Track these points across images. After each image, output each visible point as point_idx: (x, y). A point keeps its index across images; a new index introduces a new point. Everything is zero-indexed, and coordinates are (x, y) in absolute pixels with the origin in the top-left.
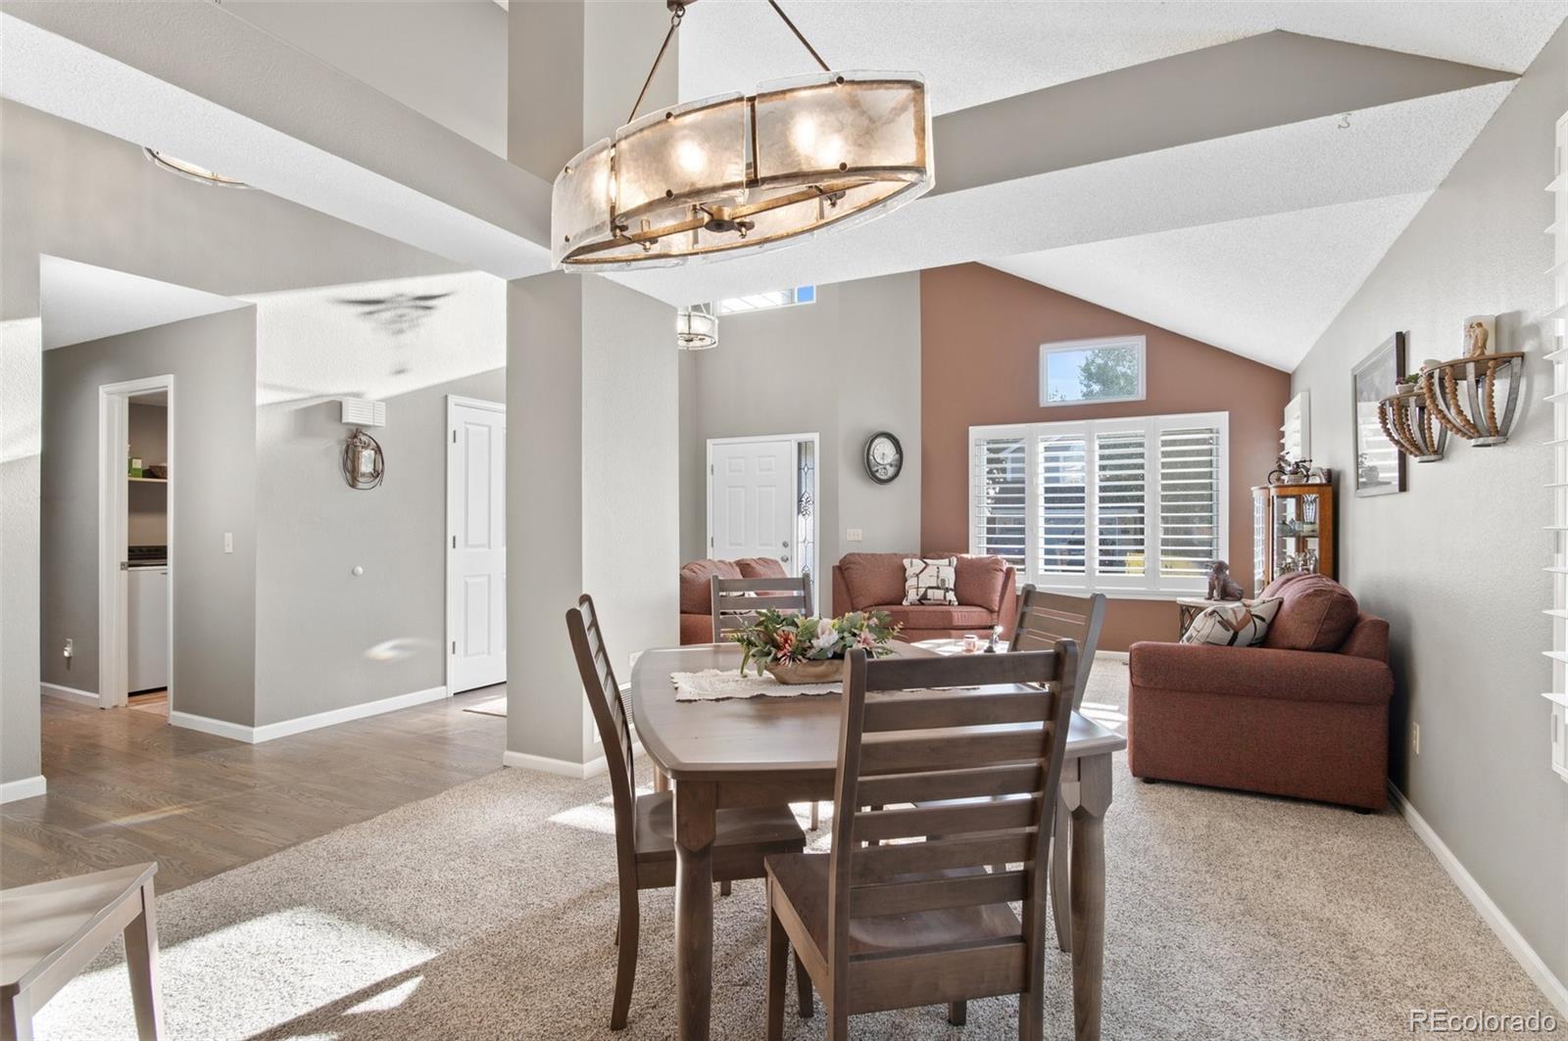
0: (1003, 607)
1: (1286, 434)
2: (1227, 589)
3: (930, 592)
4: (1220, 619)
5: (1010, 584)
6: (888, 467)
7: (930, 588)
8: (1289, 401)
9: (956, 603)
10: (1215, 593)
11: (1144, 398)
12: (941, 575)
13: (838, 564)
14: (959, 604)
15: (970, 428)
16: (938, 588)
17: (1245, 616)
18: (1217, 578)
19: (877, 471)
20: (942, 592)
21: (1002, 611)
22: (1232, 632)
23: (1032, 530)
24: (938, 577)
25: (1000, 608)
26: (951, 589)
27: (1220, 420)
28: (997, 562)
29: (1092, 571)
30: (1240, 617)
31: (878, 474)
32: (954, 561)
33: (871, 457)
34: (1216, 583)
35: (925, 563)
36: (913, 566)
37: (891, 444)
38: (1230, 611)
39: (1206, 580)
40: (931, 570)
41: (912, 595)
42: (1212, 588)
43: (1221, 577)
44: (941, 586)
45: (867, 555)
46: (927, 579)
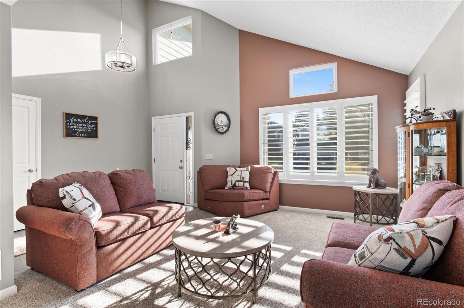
0: (272, 189)
1: (407, 105)
2: (378, 182)
3: (237, 183)
4: (396, 246)
5: (276, 179)
6: (224, 127)
7: (237, 181)
8: (408, 88)
9: (249, 188)
10: (372, 185)
11: (337, 91)
12: (243, 175)
13: (198, 170)
14: (251, 189)
15: (260, 109)
16: (241, 181)
17: (422, 240)
18: (373, 177)
19: (219, 128)
20: (243, 183)
21: (271, 192)
22: (409, 260)
23: (286, 154)
24: (241, 176)
25: (270, 190)
26: (247, 182)
27: (373, 99)
28: (269, 169)
29: (313, 173)
30: (418, 242)
31: (219, 130)
32: (249, 168)
33: (216, 122)
34: (372, 180)
35: (236, 169)
36: (231, 171)
37: (226, 117)
38: (407, 237)
39: (368, 177)
40: (238, 173)
41: (229, 185)
42: (370, 182)
43: (375, 176)
44: (243, 180)
45: (212, 165)
46: (237, 177)
